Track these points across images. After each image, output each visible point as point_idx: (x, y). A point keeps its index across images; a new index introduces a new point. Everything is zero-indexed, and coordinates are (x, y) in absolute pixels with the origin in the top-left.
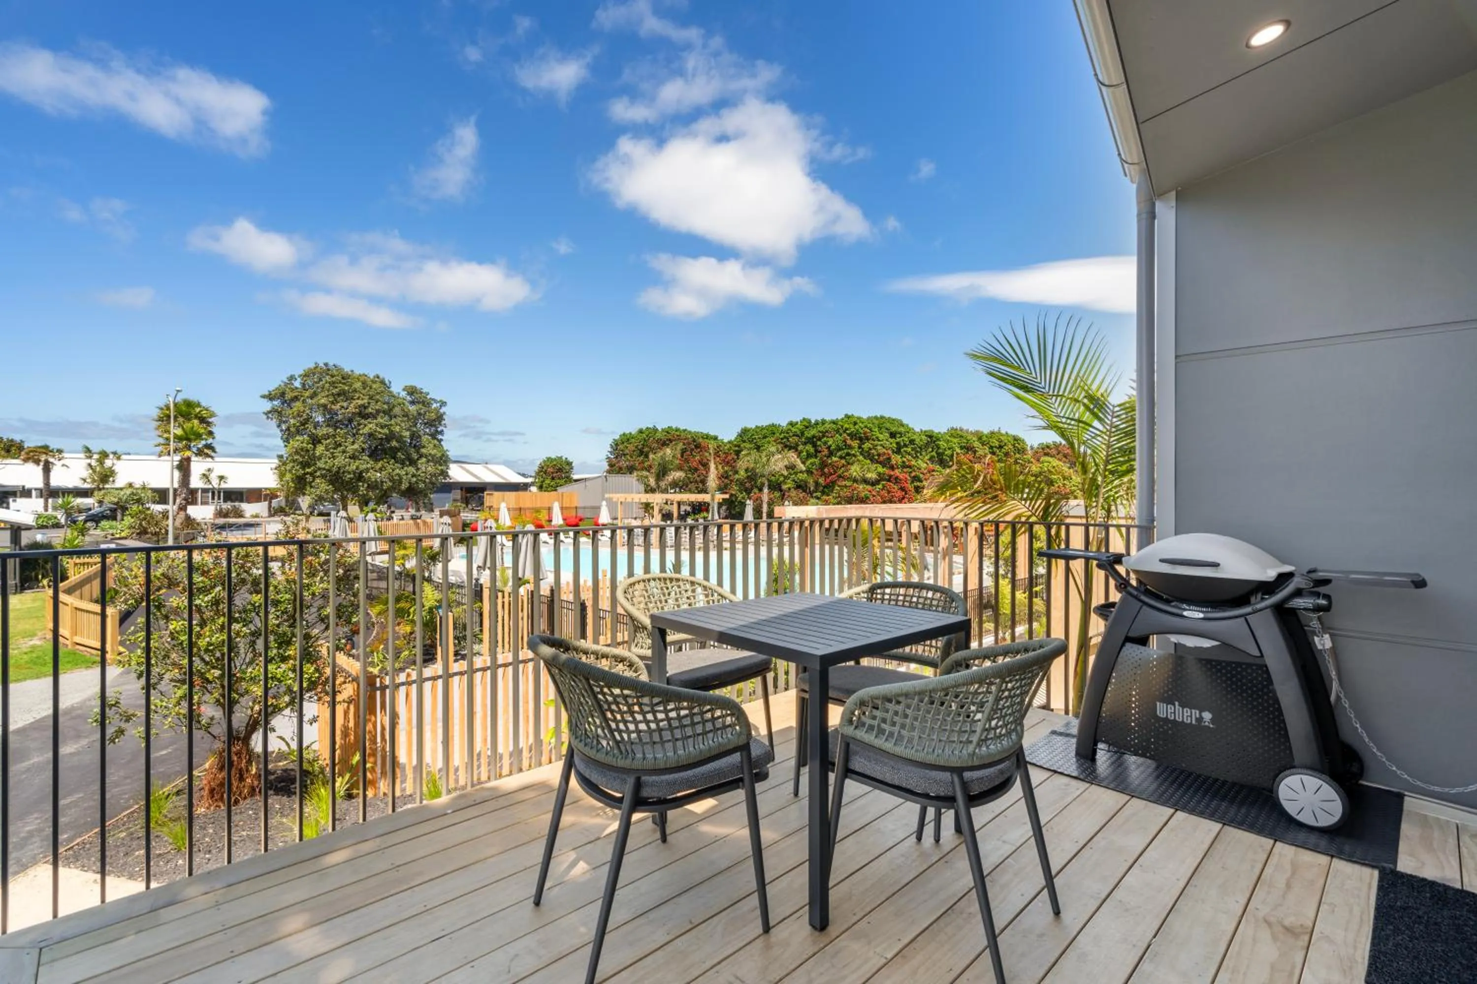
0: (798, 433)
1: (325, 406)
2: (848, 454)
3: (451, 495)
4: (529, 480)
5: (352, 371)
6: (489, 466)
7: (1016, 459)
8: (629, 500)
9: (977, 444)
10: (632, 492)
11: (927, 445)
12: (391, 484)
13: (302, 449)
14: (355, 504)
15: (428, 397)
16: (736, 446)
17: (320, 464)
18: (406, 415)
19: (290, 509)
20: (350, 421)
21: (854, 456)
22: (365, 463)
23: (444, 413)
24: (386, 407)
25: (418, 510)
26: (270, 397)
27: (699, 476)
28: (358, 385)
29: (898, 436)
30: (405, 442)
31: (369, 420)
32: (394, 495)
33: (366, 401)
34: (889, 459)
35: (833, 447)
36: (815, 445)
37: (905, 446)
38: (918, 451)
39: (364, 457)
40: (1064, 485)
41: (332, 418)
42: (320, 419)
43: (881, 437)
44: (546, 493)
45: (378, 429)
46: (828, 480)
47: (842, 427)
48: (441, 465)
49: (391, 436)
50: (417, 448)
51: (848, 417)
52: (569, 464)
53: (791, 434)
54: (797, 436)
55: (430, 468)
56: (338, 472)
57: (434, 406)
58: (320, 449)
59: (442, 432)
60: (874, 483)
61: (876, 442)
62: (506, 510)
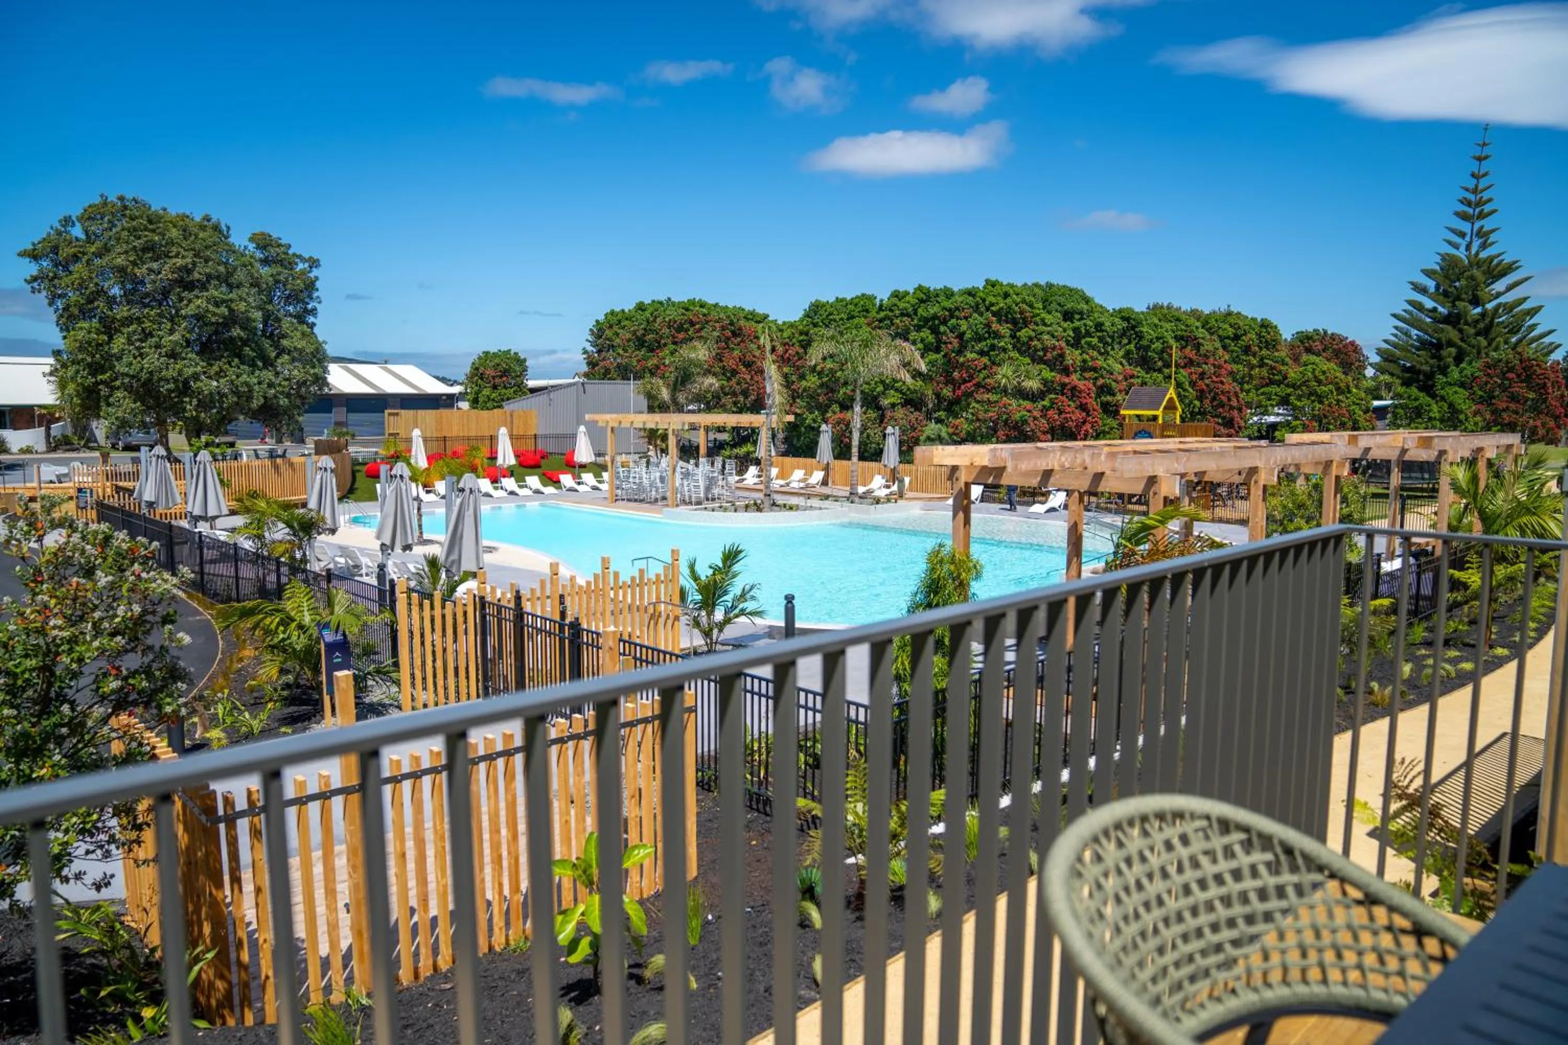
0: (910, 310)
1: (122, 270)
2: (993, 347)
3: (332, 415)
4: (456, 389)
5: (165, 210)
6: (389, 366)
7: (1262, 359)
8: (626, 424)
9: (1201, 333)
10: (629, 412)
11: (1123, 334)
12: (235, 399)
13: (89, 343)
14: (180, 433)
15: (291, 252)
16: (801, 333)
17: (120, 368)
18: (255, 284)
19: (81, 438)
20: (166, 293)
21: (1005, 350)
22: (192, 364)
23: (317, 278)
24: (222, 269)
25: (279, 441)
26: (34, 255)
27: (738, 384)
28: (174, 233)
29: (1077, 317)
30: (256, 328)
31: (196, 292)
32: (241, 417)
33: (189, 260)
34: (1062, 356)
35: (968, 336)
36: (935, 331)
37: (1088, 334)
38: (1107, 343)
39: (190, 355)
40: (1338, 401)
41: (135, 290)
42: (116, 291)
43: (1049, 318)
44: (485, 413)
45: (211, 308)
46: (959, 392)
47: (984, 300)
48: (314, 367)
49: (232, 319)
50: (275, 339)
51: (992, 284)
52: (521, 362)
53: (897, 312)
54: (908, 315)
55: (296, 372)
56: (149, 380)
57: (300, 266)
58: (119, 342)
59: (313, 312)
60: (1032, 397)
61: (1042, 328)
62: (421, 440)
